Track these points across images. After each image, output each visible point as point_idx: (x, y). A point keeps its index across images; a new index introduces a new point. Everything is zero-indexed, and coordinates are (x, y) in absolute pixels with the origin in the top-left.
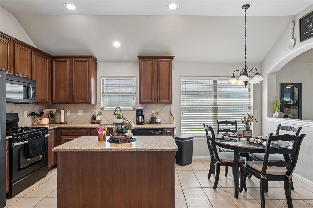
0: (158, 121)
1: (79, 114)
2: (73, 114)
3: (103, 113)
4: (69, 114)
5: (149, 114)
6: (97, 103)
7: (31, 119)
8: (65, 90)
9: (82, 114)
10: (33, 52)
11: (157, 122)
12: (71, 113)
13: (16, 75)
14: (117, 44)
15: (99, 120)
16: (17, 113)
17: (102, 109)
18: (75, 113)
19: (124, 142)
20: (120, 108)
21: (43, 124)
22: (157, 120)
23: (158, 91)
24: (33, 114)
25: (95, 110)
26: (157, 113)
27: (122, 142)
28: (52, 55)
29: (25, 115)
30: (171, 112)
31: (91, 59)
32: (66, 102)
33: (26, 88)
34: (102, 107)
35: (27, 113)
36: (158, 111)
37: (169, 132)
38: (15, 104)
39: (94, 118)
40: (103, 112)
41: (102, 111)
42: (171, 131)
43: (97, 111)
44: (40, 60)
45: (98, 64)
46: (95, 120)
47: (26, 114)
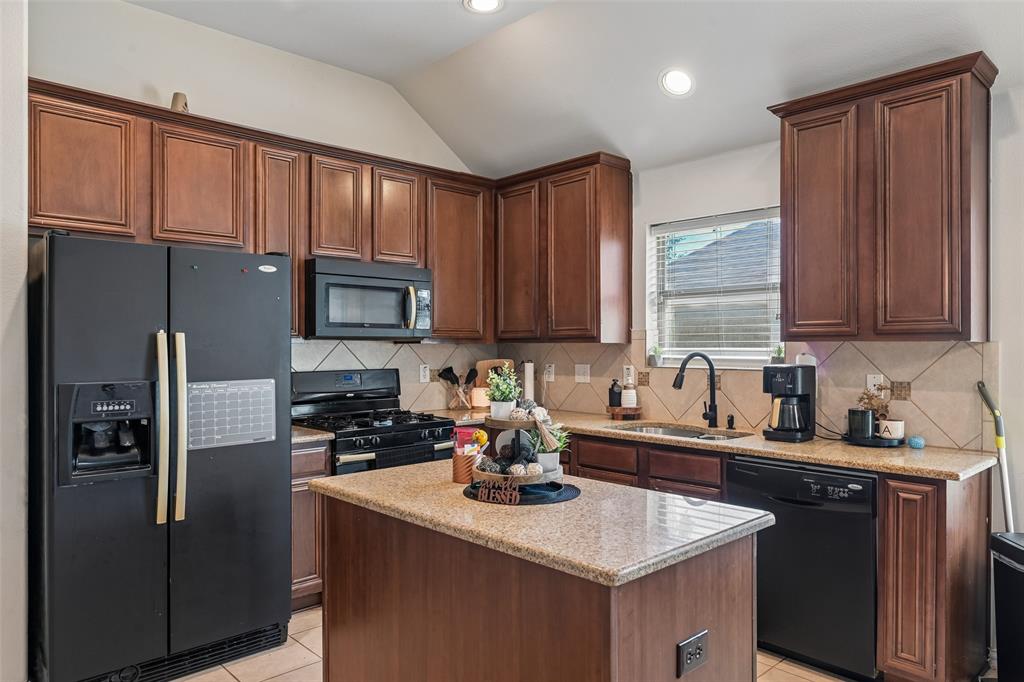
0: (895, 430)
1: (579, 379)
2: (562, 378)
3: (652, 379)
4: (552, 378)
5: (851, 390)
6: (634, 336)
7: (444, 391)
8: (527, 293)
9: (587, 379)
10: (429, 182)
11: (886, 435)
12: (556, 374)
13: (379, 257)
14: (678, 82)
15: (634, 406)
16: (397, 370)
17: (651, 361)
18: (567, 374)
19: (495, 501)
20: (710, 357)
21: (473, 408)
22: (884, 424)
23: (880, 267)
24: (447, 374)
25: (625, 367)
26: (899, 390)
27: (488, 498)
28: (495, 177)
29: (425, 376)
30: (989, 387)
31: (597, 166)
32: (529, 335)
33: (400, 294)
34: (652, 353)
35: (431, 371)
36: (901, 375)
37: (915, 501)
38: (396, 343)
39: (615, 397)
40: (654, 376)
41: (648, 370)
42: (925, 495)
43: (632, 367)
44: (452, 201)
45: (637, 179)
46: (620, 405)
47: (428, 372)
